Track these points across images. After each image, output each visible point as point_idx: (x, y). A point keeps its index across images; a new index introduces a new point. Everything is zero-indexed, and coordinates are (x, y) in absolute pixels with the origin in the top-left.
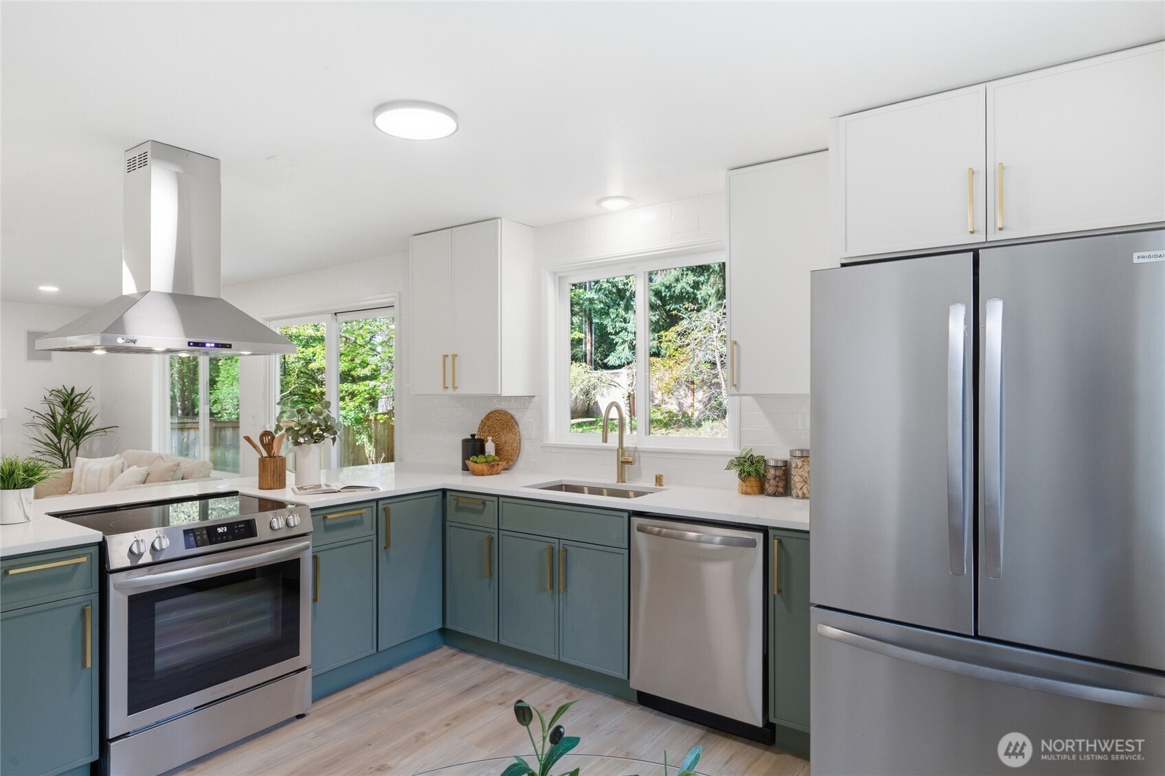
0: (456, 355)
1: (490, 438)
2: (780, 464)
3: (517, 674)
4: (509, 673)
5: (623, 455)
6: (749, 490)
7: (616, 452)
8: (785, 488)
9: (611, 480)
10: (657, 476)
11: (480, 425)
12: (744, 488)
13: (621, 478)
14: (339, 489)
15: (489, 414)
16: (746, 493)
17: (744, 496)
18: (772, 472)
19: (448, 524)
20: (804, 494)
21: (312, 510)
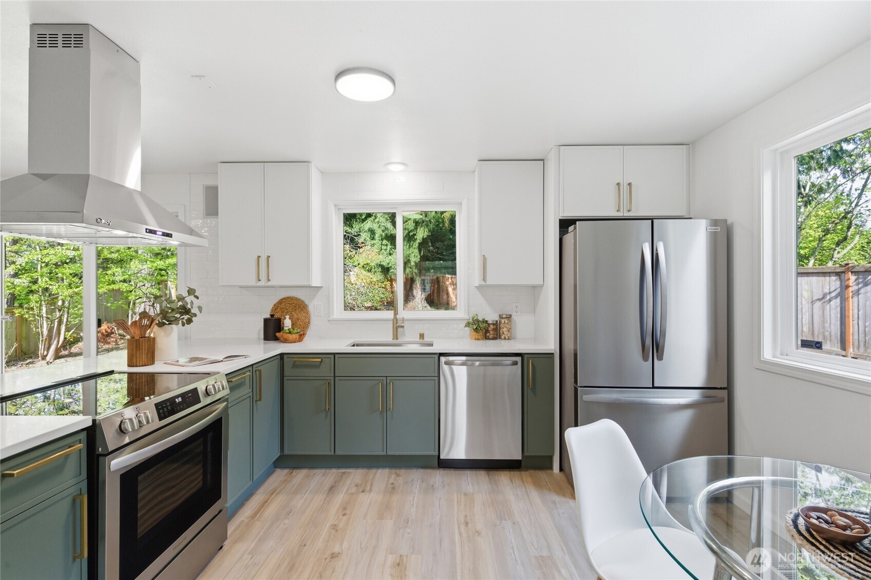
0: (269, 257)
1: (287, 317)
2: (495, 323)
3: (350, 472)
4: (344, 473)
5: (397, 323)
6: (480, 338)
7: (392, 322)
8: (497, 336)
9: (389, 338)
10: (420, 334)
11: (273, 308)
12: (477, 337)
13: (396, 336)
14: (221, 359)
15: (282, 300)
16: (478, 339)
17: (477, 341)
18: (492, 326)
19: (285, 378)
20: (508, 337)
21: (226, 375)
